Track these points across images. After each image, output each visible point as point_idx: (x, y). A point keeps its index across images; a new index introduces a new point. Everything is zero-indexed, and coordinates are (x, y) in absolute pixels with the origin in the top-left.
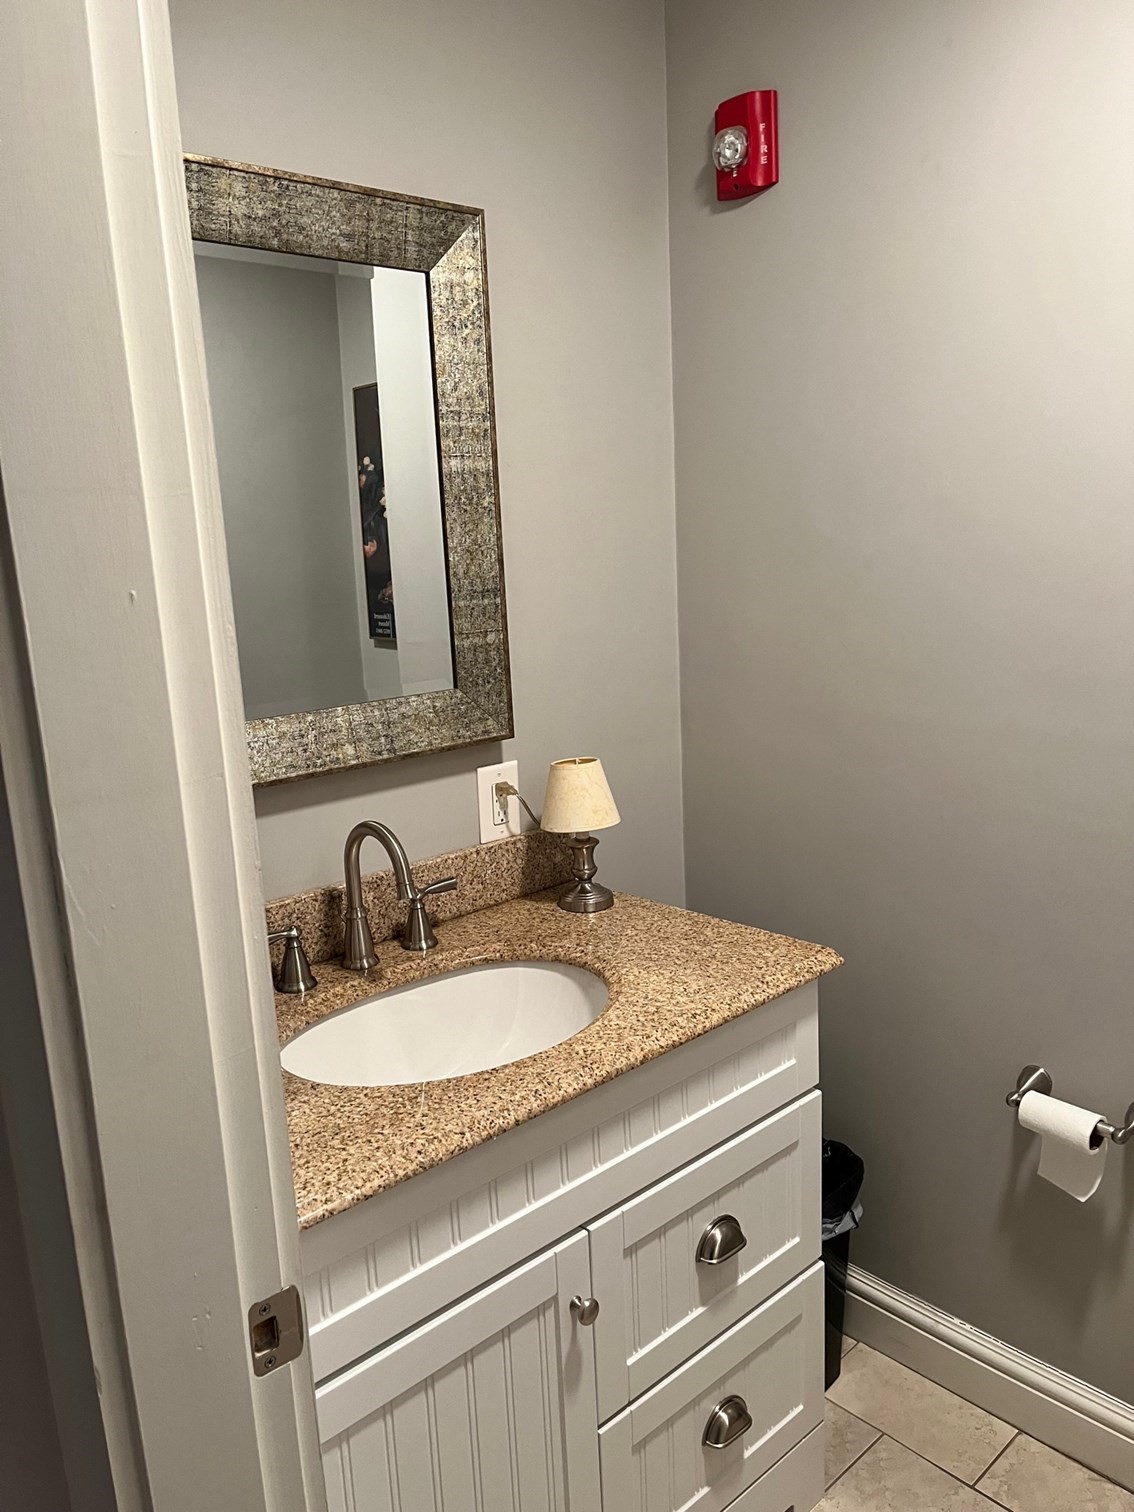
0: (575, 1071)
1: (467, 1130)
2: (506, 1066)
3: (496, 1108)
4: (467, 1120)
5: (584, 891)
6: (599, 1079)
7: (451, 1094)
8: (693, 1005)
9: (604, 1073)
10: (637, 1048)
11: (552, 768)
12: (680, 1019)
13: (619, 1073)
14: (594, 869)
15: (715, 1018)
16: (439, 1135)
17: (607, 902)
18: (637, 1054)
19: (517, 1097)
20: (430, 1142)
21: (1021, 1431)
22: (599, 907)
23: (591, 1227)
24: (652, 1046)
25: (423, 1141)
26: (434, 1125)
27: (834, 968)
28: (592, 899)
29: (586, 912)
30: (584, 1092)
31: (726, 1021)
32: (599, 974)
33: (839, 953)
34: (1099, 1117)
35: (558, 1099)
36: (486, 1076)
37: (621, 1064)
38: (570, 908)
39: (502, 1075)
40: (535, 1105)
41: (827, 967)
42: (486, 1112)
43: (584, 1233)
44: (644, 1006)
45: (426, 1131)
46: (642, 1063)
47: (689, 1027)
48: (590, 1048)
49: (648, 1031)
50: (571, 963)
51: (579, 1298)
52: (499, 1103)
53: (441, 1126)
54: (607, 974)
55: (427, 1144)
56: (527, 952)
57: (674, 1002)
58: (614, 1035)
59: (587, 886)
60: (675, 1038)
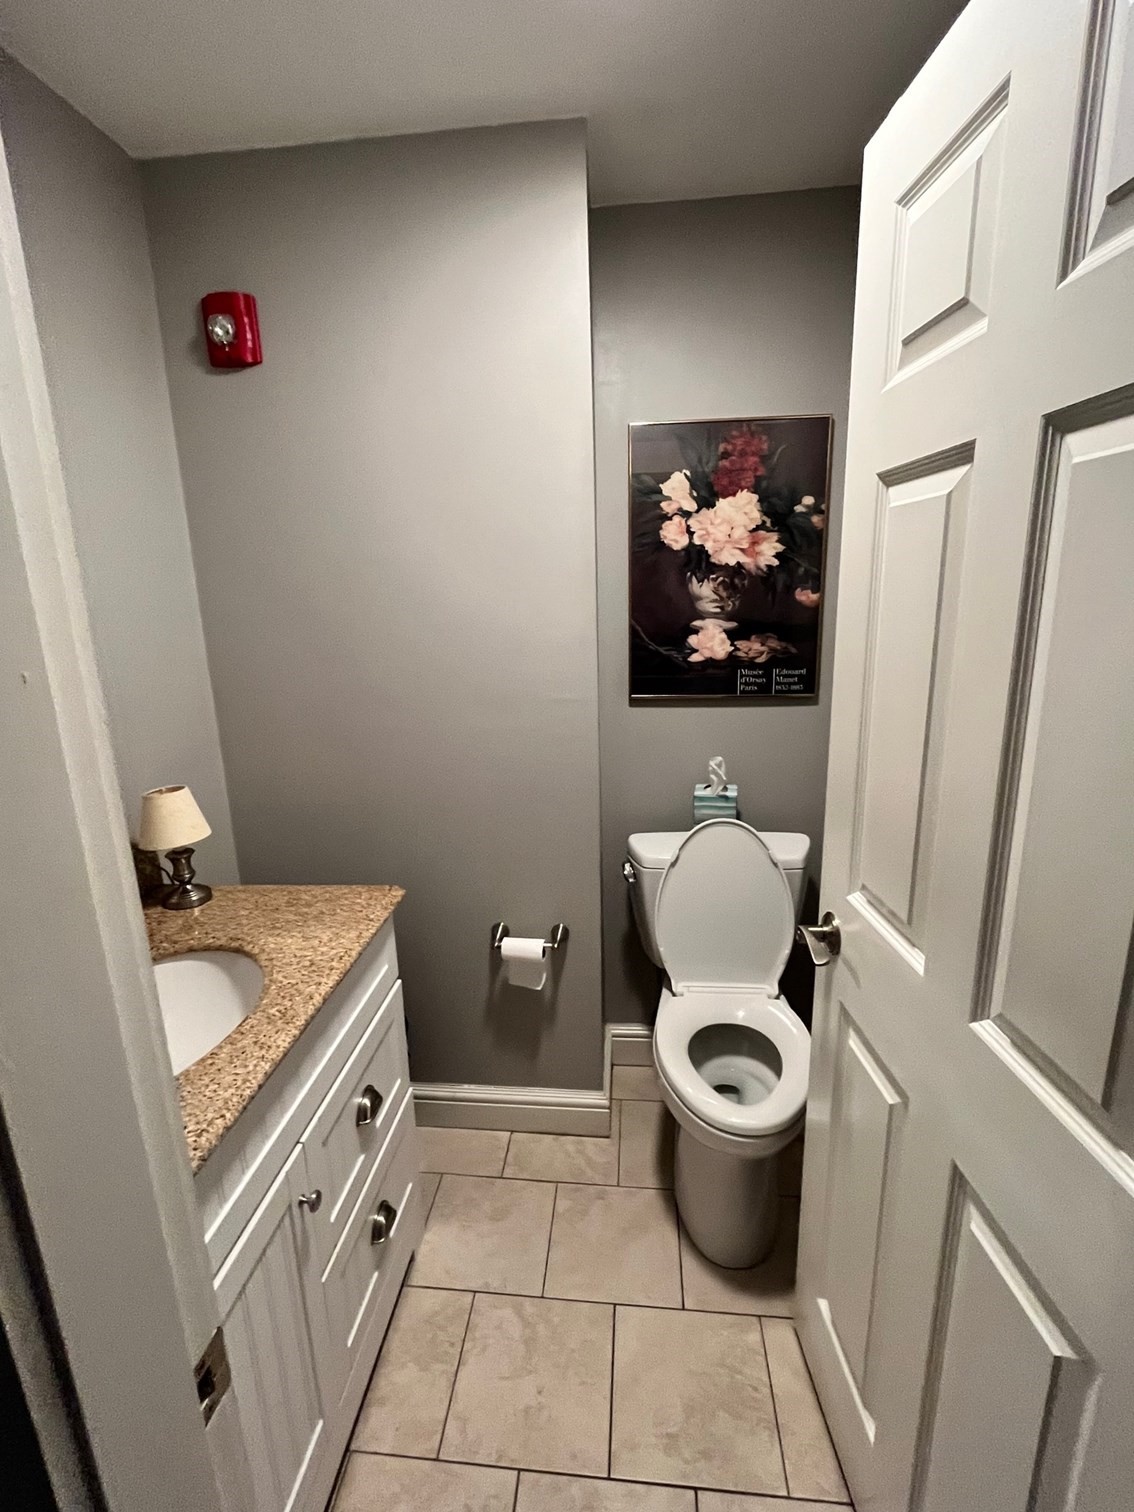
0: (283, 1029)
1: (224, 1112)
2: (220, 1047)
3: (239, 1083)
4: (220, 1103)
5: (188, 891)
6: (302, 1028)
7: (189, 1089)
8: (334, 951)
9: (303, 1022)
10: (317, 995)
11: (146, 799)
12: (334, 964)
13: (313, 1017)
14: (193, 873)
15: (354, 954)
16: (204, 1126)
17: (207, 894)
18: (318, 999)
19: (251, 1068)
20: (199, 1136)
21: (512, 1132)
22: (202, 901)
23: (303, 1140)
24: (324, 989)
25: (194, 1139)
26: (194, 1120)
27: (404, 897)
28: (194, 896)
29: (192, 907)
30: (296, 1039)
31: (360, 954)
32: (239, 951)
33: (402, 887)
34: (543, 940)
35: (281, 1055)
36: (210, 1061)
37: (311, 1010)
38: (178, 907)
39: (223, 1055)
40: (267, 1067)
41: (399, 899)
42: (233, 1090)
43: (300, 1146)
44: (298, 963)
45: (190, 1129)
46: (324, 1003)
47: (340, 967)
48: (282, 1008)
49: (317, 979)
50: (207, 949)
51: (303, 1196)
52: (240, 1079)
53: (201, 1118)
54: (248, 948)
55: (198, 1139)
56: (161, 951)
57: (319, 953)
58: (294, 992)
59: (189, 887)
60: (337, 978)
